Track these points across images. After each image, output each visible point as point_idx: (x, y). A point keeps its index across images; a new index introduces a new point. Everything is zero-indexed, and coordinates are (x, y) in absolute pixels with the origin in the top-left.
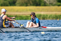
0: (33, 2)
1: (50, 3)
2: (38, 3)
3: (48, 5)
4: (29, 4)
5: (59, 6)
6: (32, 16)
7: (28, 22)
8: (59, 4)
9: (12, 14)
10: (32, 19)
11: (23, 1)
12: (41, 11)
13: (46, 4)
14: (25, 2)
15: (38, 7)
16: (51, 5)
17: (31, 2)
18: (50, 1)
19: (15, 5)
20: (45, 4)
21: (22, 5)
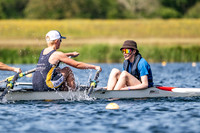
0: (81, 6)
1: (137, 11)
2: (100, 10)
3: (132, 14)
4: (68, 14)
5: (167, 17)
6: (128, 51)
7: (115, 71)
8: (168, 11)
9: (13, 46)
10: (128, 61)
11: (49, 3)
12: (109, 36)
13: (125, 13)
14: (55, 7)
15: (98, 22)
16: (139, 15)
17: (74, 5)
18: (136, 4)
19: (23, 16)
20: (120, 11)
21: (44, 15)
